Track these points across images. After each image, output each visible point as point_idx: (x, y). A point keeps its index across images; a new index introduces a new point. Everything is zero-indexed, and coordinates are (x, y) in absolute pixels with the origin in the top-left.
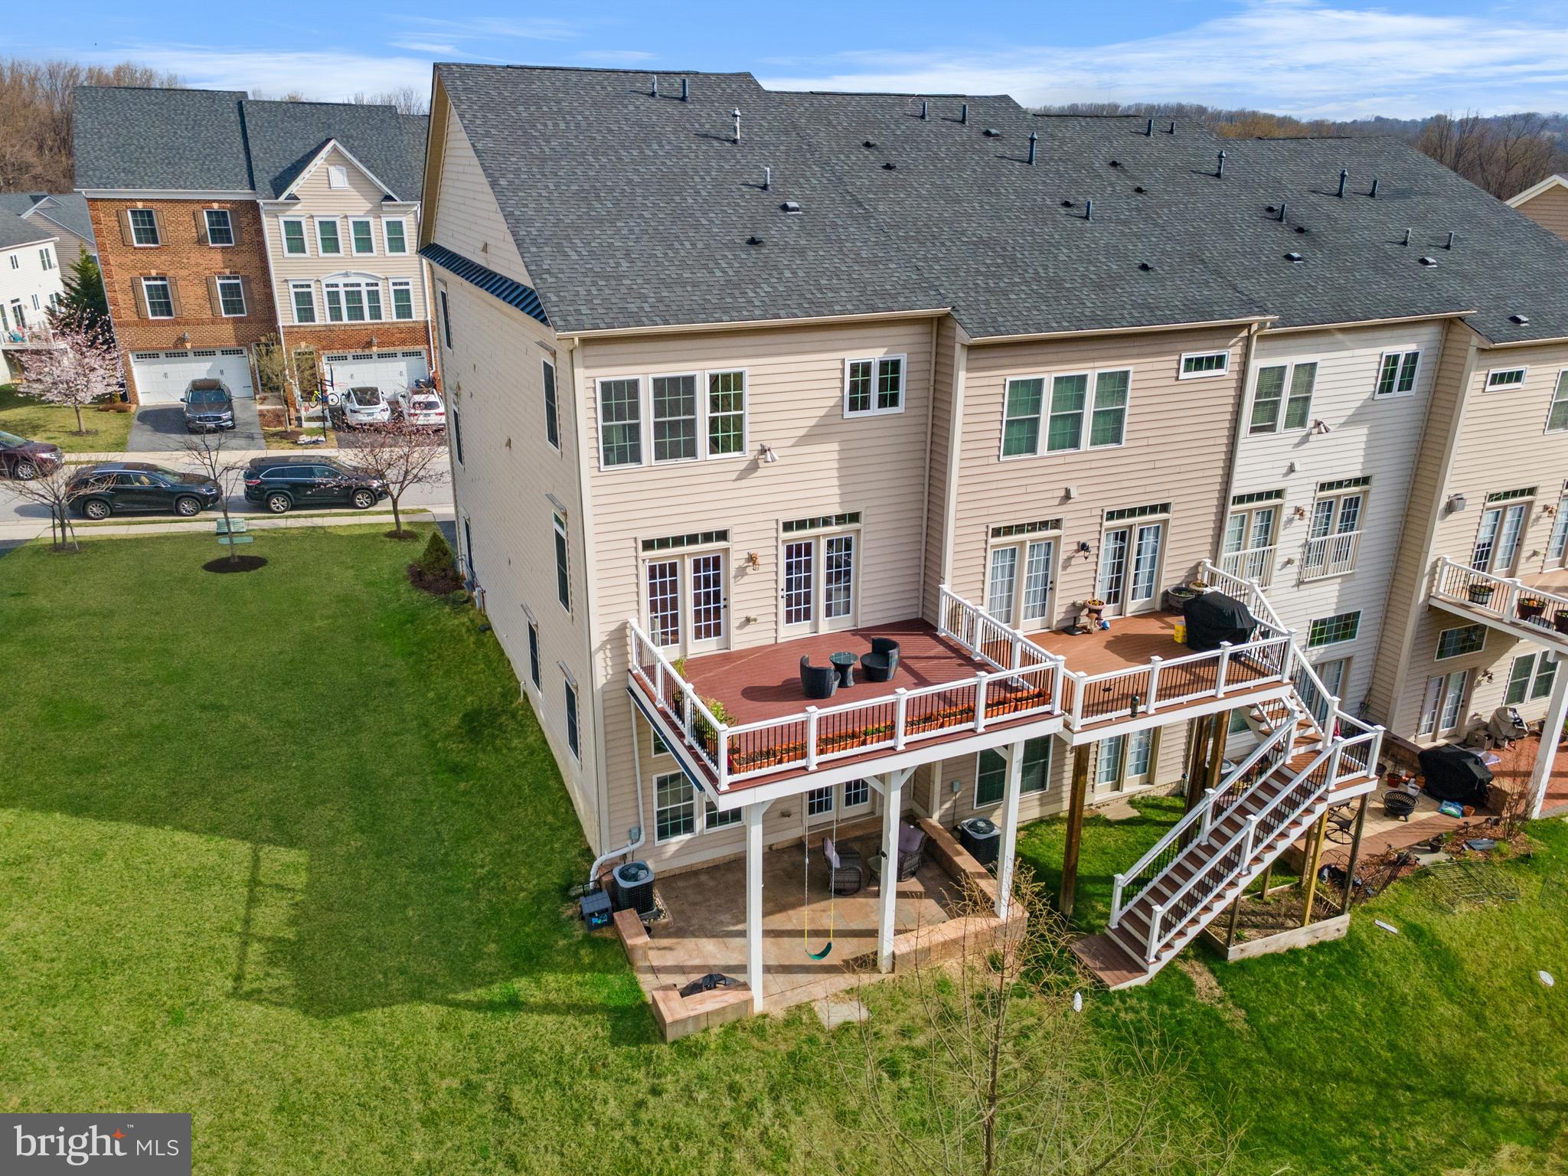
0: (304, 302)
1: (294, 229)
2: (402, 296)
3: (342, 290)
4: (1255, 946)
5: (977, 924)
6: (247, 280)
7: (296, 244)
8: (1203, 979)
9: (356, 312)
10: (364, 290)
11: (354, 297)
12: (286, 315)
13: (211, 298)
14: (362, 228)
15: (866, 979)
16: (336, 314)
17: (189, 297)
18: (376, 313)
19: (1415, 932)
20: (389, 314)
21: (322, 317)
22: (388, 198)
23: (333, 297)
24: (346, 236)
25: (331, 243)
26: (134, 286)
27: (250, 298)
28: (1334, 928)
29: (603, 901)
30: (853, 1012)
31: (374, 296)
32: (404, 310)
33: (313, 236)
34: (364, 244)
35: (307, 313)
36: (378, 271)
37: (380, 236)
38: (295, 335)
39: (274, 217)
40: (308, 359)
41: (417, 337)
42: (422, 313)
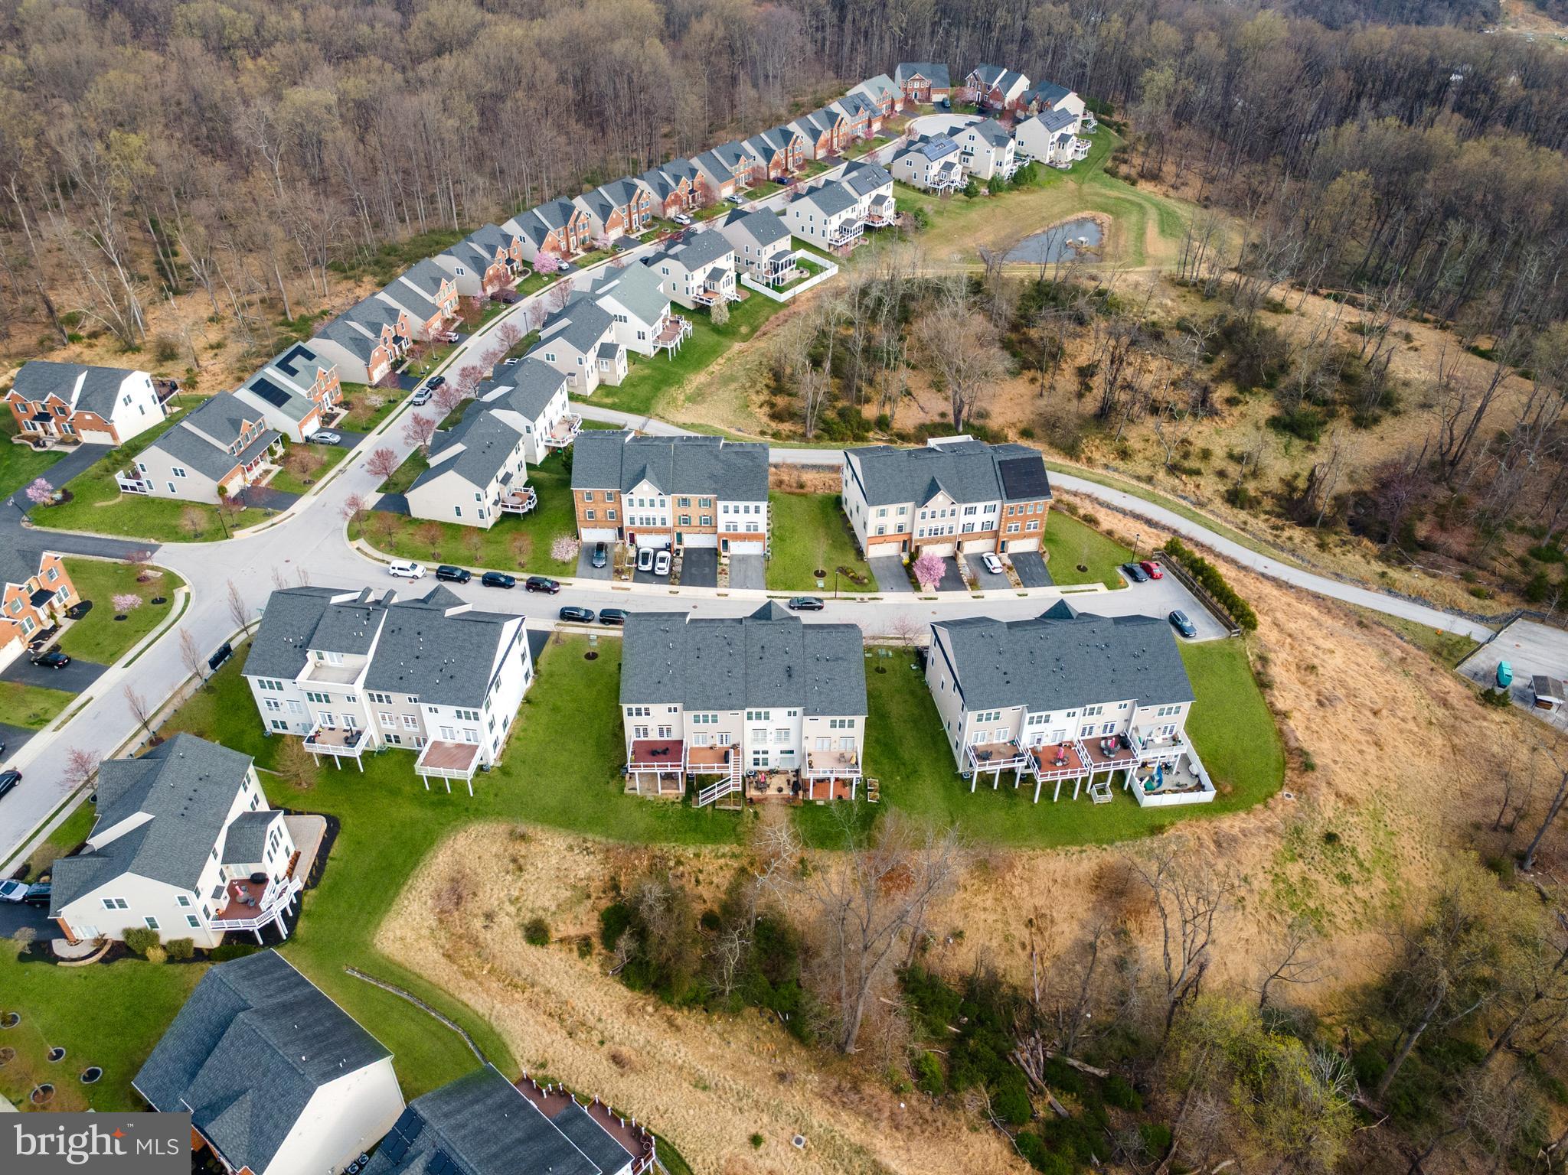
0: (632, 518)
1: (631, 500)
2: (664, 518)
3: (644, 517)
4: (723, 808)
5: (677, 792)
6: (616, 511)
7: (632, 505)
9: (648, 523)
10: (651, 517)
11: (648, 519)
12: (626, 523)
13: (606, 515)
14: (652, 501)
15: (656, 793)
16: (642, 523)
17: (600, 514)
18: (655, 523)
19: (755, 812)
20: (659, 524)
21: (638, 524)
23: (641, 519)
24: (647, 503)
25: (642, 504)
26: (584, 512)
27: (617, 516)
29: (625, 771)
31: (654, 519)
32: (664, 523)
33: (636, 503)
34: (652, 505)
35: (632, 523)
36: (657, 513)
37: (657, 503)
38: (628, 529)
39: (625, 498)
40: (632, 536)
41: (667, 531)
42: (669, 524)
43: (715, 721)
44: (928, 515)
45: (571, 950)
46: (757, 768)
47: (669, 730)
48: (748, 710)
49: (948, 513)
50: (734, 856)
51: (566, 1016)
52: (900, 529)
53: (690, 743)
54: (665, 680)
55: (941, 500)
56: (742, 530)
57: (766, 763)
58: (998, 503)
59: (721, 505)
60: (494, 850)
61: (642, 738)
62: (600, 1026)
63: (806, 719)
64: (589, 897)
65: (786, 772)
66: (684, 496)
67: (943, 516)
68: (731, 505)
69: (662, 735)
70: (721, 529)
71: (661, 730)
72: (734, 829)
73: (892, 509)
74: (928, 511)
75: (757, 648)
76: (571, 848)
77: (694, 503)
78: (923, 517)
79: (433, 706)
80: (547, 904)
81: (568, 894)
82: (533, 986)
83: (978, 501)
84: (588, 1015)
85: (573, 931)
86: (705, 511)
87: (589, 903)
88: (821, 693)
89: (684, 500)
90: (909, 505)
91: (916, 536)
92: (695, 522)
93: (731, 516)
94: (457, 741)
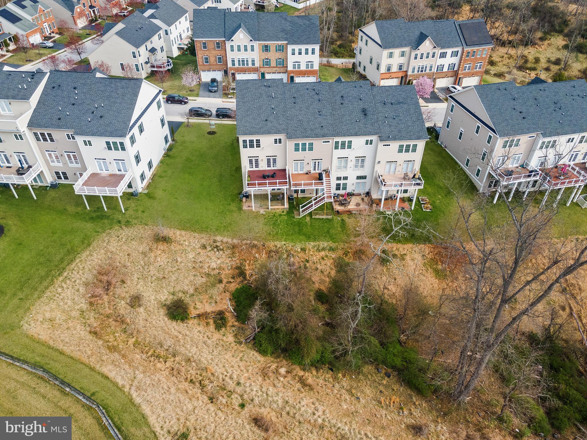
0: (233, 61)
1: (232, 47)
2: (253, 61)
3: (241, 60)
4: (317, 217)
5: (283, 207)
6: (223, 56)
7: (232, 50)
8: (308, 219)
9: (243, 64)
10: (245, 60)
11: (243, 61)
12: (230, 65)
13: (216, 60)
14: (246, 47)
15: (267, 210)
16: (239, 64)
17: (212, 60)
18: (247, 64)
19: (343, 220)
20: (250, 65)
21: (237, 65)
22: (251, 40)
23: (239, 61)
24: (242, 48)
25: (239, 50)
26: (202, 57)
27: (223, 60)
28: (330, 217)
29: (242, 196)
30: (264, 213)
31: (247, 61)
32: (253, 64)
33: (236, 48)
34: (246, 50)
35: (233, 64)
36: (248, 56)
37: (249, 48)
38: (231, 69)
39: (228, 44)
40: (233, 74)
41: (256, 70)
42: (257, 65)
43: (311, 149)
44: (419, 56)
45: (208, 324)
46: (338, 192)
47: (275, 161)
48: (336, 139)
49: (431, 55)
50: (331, 249)
51: (207, 382)
52: (400, 67)
53: (291, 170)
54: (270, 118)
55: (427, 46)
56: (303, 68)
57: (345, 188)
58: (460, 49)
59: (290, 48)
60: (141, 249)
61: (255, 169)
62: (239, 389)
63: (381, 145)
64: (221, 281)
65: (359, 195)
66: (266, 43)
67: (427, 57)
68: (297, 47)
69: (269, 166)
70: (290, 68)
71: (269, 161)
72: (328, 232)
73: (397, 52)
74: (419, 53)
75: (338, 98)
76: (204, 247)
77: (273, 49)
78: (416, 58)
79: (87, 139)
80: (186, 288)
81: (204, 280)
82: (174, 356)
83: (449, 47)
84: (227, 379)
85: (209, 308)
86: (279, 55)
87: (221, 286)
88: (390, 126)
89: (266, 46)
90: (407, 49)
91: (410, 73)
92: (273, 64)
93: (297, 57)
94: (110, 172)
